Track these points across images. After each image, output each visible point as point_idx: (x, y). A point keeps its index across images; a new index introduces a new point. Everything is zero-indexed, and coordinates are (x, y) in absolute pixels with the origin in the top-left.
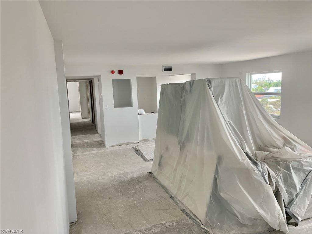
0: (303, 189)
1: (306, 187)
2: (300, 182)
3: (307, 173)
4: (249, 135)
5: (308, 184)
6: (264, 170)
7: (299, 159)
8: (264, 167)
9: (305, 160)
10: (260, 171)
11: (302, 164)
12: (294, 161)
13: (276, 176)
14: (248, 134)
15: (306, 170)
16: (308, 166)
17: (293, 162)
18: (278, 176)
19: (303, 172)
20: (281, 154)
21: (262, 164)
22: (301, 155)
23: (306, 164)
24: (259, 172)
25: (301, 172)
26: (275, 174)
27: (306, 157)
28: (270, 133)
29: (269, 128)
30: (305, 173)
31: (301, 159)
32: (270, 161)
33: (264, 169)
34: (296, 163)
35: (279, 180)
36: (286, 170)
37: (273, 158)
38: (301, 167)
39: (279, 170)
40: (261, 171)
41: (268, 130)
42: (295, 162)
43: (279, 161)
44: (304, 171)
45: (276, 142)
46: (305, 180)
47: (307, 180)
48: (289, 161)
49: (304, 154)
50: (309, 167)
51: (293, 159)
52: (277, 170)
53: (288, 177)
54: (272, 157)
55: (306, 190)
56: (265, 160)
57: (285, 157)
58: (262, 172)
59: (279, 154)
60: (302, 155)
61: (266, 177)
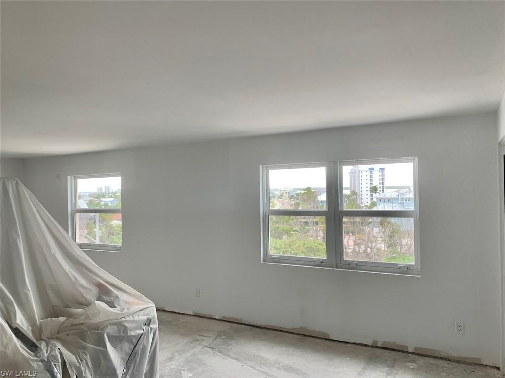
0: (130, 372)
1: (134, 367)
2: (124, 360)
3: (135, 341)
4: (28, 290)
5: (138, 359)
6: (52, 356)
7: (120, 320)
8: (52, 350)
9: (131, 318)
10: (43, 361)
11: (125, 327)
12: (111, 325)
13: (78, 361)
14: (26, 286)
15: (133, 336)
16: (136, 329)
17: (109, 326)
18: (82, 361)
19: (127, 341)
20: (88, 317)
21: (50, 345)
22: (123, 312)
23: (134, 325)
24: (41, 364)
25: (124, 343)
26: (77, 358)
27: (132, 314)
28: (73, 279)
29: (72, 271)
30: (131, 342)
31: (124, 319)
32: (67, 335)
33: (52, 354)
34: (115, 327)
35: (83, 368)
36: (97, 346)
37: (74, 327)
38: (123, 332)
39: (84, 348)
40: (45, 360)
41: (70, 275)
42: (113, 327)
43: (85, 331)
44: (129, 339)
45: (85, 295)
46: (133, 354)
47: (136, 353)
48: (102, 327)
49: (128, 310)
50: (138, 329)
51: (109, 322)
52: (80, 349)
53: (101, 357)
54: (73, 325)
55: (134, 372)
56: (58, 335)
57: (96, 320)
58: (49, 361)
59: (83, 317)
60: (126, 310)
61: (55, 370)
